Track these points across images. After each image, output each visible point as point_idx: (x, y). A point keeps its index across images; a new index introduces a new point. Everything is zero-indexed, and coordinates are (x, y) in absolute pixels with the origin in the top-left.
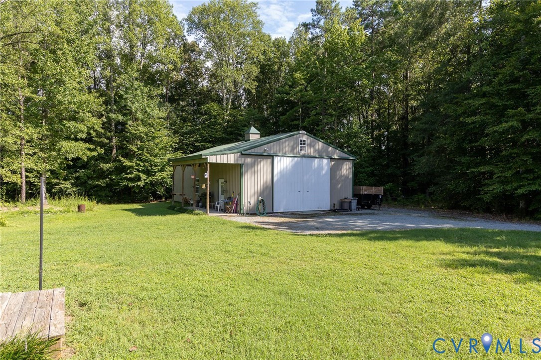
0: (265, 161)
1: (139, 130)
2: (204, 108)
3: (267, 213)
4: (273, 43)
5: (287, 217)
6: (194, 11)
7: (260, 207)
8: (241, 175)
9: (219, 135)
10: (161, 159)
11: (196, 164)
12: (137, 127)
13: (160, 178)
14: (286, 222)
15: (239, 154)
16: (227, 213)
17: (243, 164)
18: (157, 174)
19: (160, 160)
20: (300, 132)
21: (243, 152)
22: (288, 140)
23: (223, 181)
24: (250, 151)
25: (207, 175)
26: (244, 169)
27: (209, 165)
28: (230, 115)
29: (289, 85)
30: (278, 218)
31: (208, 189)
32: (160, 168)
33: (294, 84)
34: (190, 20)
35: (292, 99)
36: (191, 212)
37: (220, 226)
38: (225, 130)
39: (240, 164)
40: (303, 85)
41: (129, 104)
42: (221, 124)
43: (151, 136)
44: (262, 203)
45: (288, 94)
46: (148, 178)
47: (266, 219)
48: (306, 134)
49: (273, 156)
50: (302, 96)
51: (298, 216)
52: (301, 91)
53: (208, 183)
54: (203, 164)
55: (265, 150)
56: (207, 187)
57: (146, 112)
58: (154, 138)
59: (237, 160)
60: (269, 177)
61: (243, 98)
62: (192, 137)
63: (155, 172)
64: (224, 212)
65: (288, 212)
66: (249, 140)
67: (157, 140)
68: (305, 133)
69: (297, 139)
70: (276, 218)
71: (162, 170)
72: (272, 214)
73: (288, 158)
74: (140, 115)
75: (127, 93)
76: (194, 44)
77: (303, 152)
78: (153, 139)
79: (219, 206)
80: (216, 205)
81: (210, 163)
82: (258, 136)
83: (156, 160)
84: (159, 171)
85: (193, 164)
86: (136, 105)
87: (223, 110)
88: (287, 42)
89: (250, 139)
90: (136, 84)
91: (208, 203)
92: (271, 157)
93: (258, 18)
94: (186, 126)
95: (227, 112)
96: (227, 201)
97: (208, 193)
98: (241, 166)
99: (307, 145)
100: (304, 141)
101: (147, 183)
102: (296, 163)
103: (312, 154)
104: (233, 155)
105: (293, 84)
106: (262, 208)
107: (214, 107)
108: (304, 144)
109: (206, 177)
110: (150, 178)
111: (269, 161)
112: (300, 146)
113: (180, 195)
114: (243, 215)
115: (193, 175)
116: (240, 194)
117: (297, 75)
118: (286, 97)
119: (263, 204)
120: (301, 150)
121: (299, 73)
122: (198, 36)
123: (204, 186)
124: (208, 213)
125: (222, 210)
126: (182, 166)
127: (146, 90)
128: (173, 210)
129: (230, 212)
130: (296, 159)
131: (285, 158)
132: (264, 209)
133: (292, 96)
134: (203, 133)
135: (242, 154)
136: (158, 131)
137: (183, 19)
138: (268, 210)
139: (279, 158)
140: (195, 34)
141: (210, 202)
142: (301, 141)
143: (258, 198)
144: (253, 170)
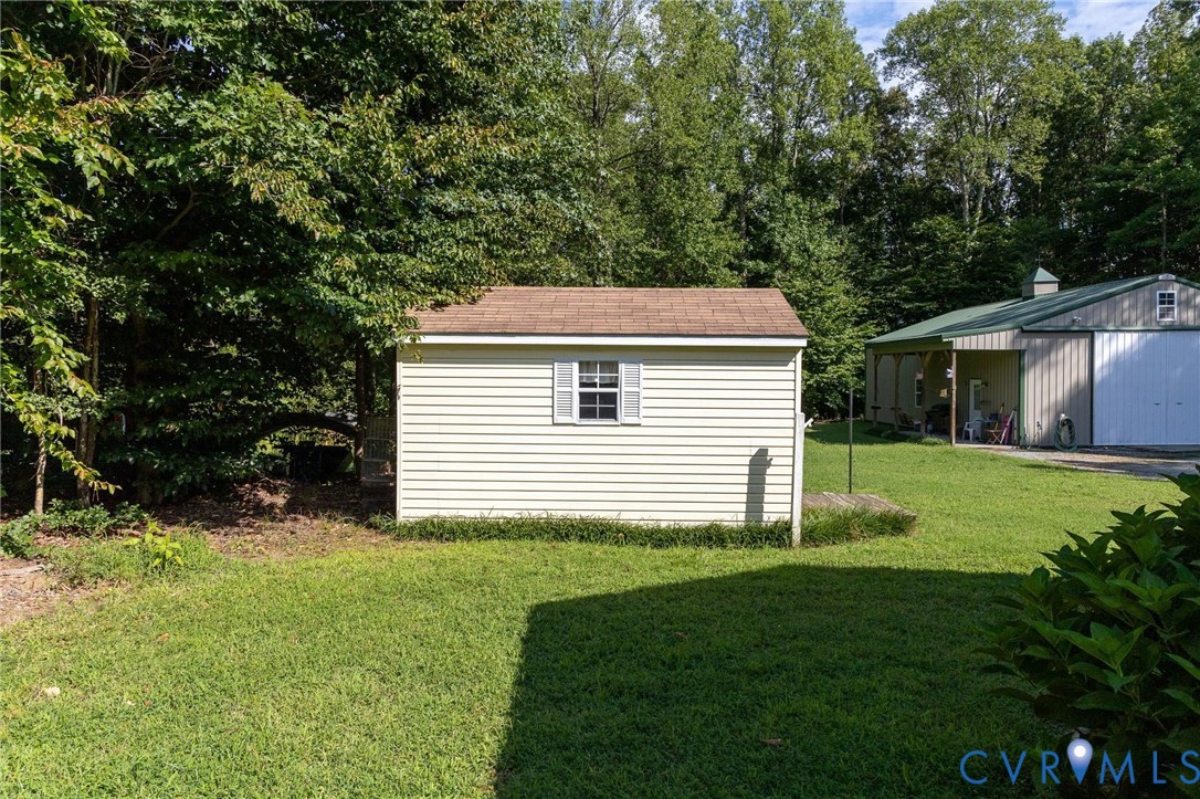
0: (1074, 342)
1: (794, 287)
2: (918, 227)
3: (1079, 447)
4: (1089, 56)
5: (1127, 455)
6: (900, 29)
7: (1062, 435)
8: (1021, 371)
9: (956, 283)
10: (837, 340)
11: (926, 353)
12: (790, 281)
13: (835, 376)
14: (1124, 464)
15: (1016, 331)
16: (990, 444)
17: (1025, 351)
18: (829, 368)
19: (834, 343)
20: (1160, 277)
21: (1025, 328)
22: (1129, 296)
23: (979, 382)
24: (1040, 324)
25: (951, 373)
26: (1027, 359)
27: (954, 354)
28: (980, 237)
29: (1132, 157)
30: (1106, 457)
31: (954, 399)
32: (834, 357)
33: (1149, 150)
34: (890, 50)
35: (1141, 188)
36: (917, 440)
37: (989, 463)
38: (969, 272)
39: (1019, 351)
40: (1171, 151)
41: (778, 239)
42: (957, 259)
43: (817, 297)
44: (1066, 428)
45: (1129, 177)
46: (811, 377)
47: (1078, 457)
48: (1176, 281)
49: (1092, 332)
50: (1168, 181)
51: (1152, 455)
52: (1167, 167)
53: (954, 387)
54: (942, 352)
55: (1074, 321)
56: (950, 394)
57: (806, 250)
58: (822, 300)
59: (1013, 342)
60: (1083, 374)
61: (1007, 188)
62: (892, 291)
63: (826, 365)
64: (985, 443)
65: (1128, 447)
66: (1033, 297)
67: (828, 304)
68: (1174, 277)
69: (1152, 293)
70: (1101, 456)
71: (838, 361)
72: (1089, 448)
73: (1128, 335)
74: (795, 259)
75: (772, 219)
76: (899, 93)
77: (1168, 320)
78: (820, 302)
79: (971, 431)
80: (966, 428)
81: (957, 351)
82: (1054, 288)
83: (827, 342)
84: (833, 363)
85: (920, 353)
86: (789, 238)
87: (964, 229)
88: (1127, 44)
89: (1036, 293)
90: (790, 198)
91: (954, 424)
92: (1089, 334)
93: (1050, 10)
94: (880, 267)
95: (971, 232)
96: (988, 420)
97: (954, 406)
98: (1021, 353)
99: (1179, 304)
100: (1171, 295)
101: (810, 385)
102: (1148, 344)
103: (1191, 323)
104: (1003, 334)
105: (1143, 153)
106: (1068, 436)
107: (944, 224)
108: (1172, 302)
109: (949, 376)
110: (816, 377)
111: (1084, 342)
112: (1158, 307)
113: (892, 409)
114: (1024, 447)
115: (920, 372)
116: (1018, 409)
117: (1157, 131)
118: (1124, 187)
119: (1070, 428)
120: (1162, 316)
121: (1162, 126)
122: (907, 78)
123: (944, 393)
124: (954, 442)
125: (977, 438)
126: (894, 355)
127: (804, 207)
128: (879, 436)
129: (997, 443)
130: (1150, 335)
131: (1121, 335)
132: (1072, 438)
133: (1140, 183)
134: (920, 282)
135: (1023, 331)
136: (830, 285)
137: (876, 52)
138: (1081, 439)
139: (1106, 335)
140: (901, 76)
141: (957, 423)
142: (1162, 296)
143: (1058, 415)
144: (1046, 361)
